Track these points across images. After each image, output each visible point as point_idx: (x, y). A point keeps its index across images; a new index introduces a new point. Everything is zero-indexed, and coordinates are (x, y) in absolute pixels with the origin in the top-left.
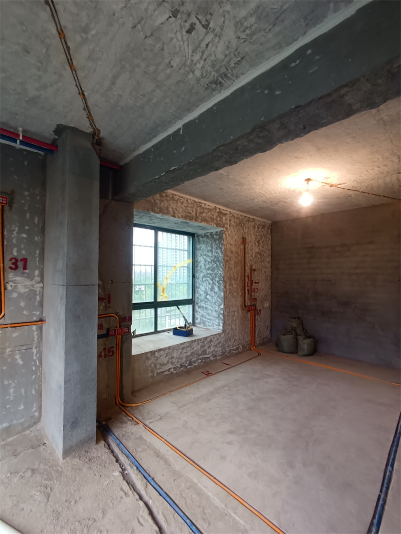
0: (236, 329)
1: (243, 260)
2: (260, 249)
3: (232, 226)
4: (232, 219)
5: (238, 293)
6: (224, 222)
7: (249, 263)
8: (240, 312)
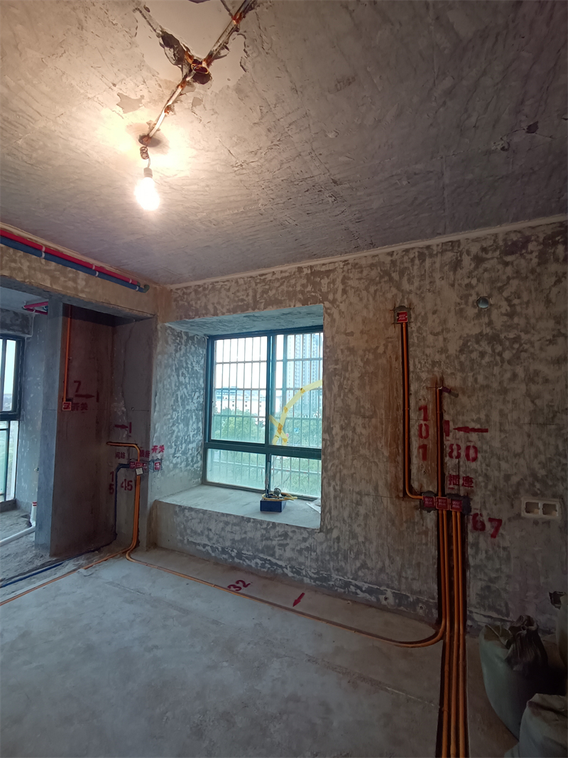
2: (491, 323)
3: (351, 293)
4: (351, 275)
6: (324, 289)
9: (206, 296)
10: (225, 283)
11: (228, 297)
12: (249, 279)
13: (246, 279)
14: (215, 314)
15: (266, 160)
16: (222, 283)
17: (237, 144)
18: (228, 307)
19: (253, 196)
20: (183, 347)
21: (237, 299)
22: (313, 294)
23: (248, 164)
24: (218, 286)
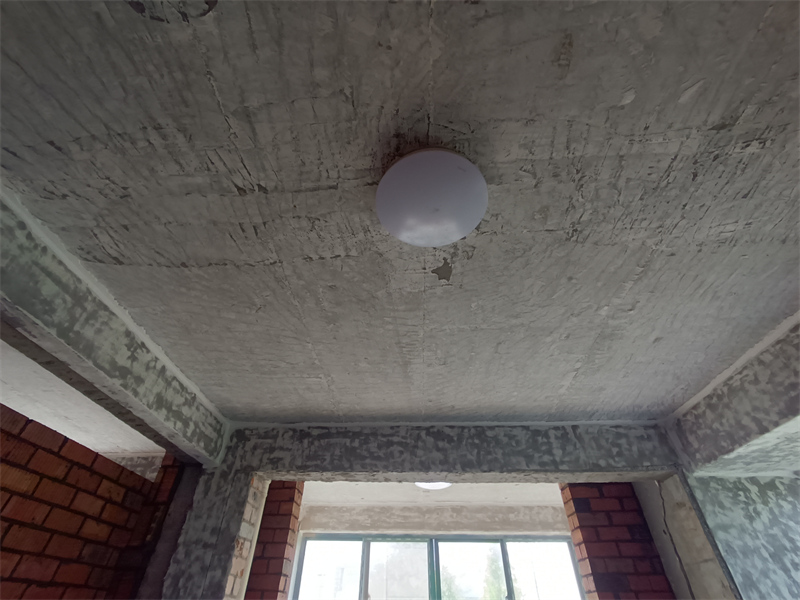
9: (727, 406)
10: (745, 373)
11: (764, 392)
12: (778, 347)
13: (772, 350)
14: (764, 430)
15: (592, 201)
16: (740, 376)
17: (545, 219)
18: (776, 409)
19: (631, 246)
20: (760, 507)
21: (781, 389)
23: (579, 223)
24: (736, 383)
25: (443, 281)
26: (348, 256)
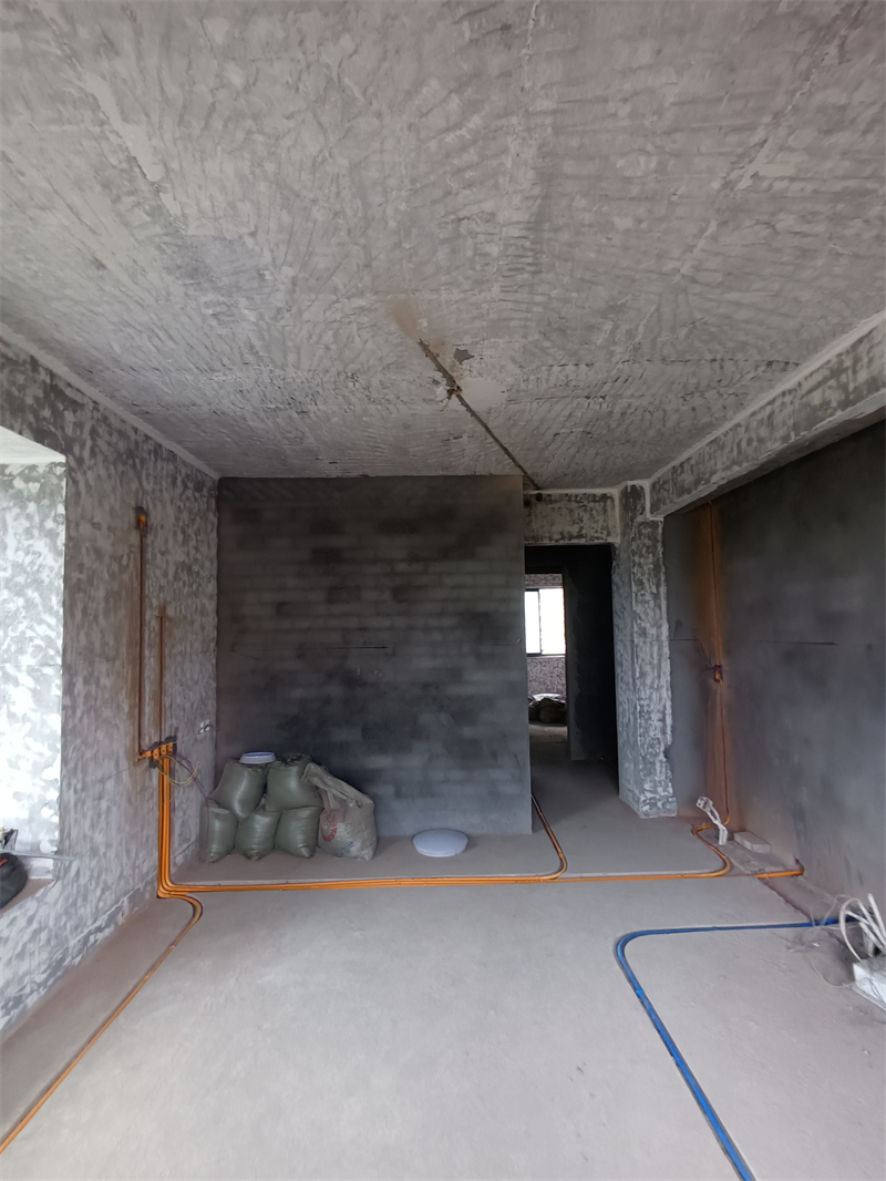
0: (108, 845)
1: (136, 585)
2: (188, 554)
3: (100, 458)
4: (100, 431)
5: (119, 707)
6: (69, 431)
7: (158, 597)
8: (125, 775)
22: (53, 429)
25: (463, 348)
26: (552, 366)
